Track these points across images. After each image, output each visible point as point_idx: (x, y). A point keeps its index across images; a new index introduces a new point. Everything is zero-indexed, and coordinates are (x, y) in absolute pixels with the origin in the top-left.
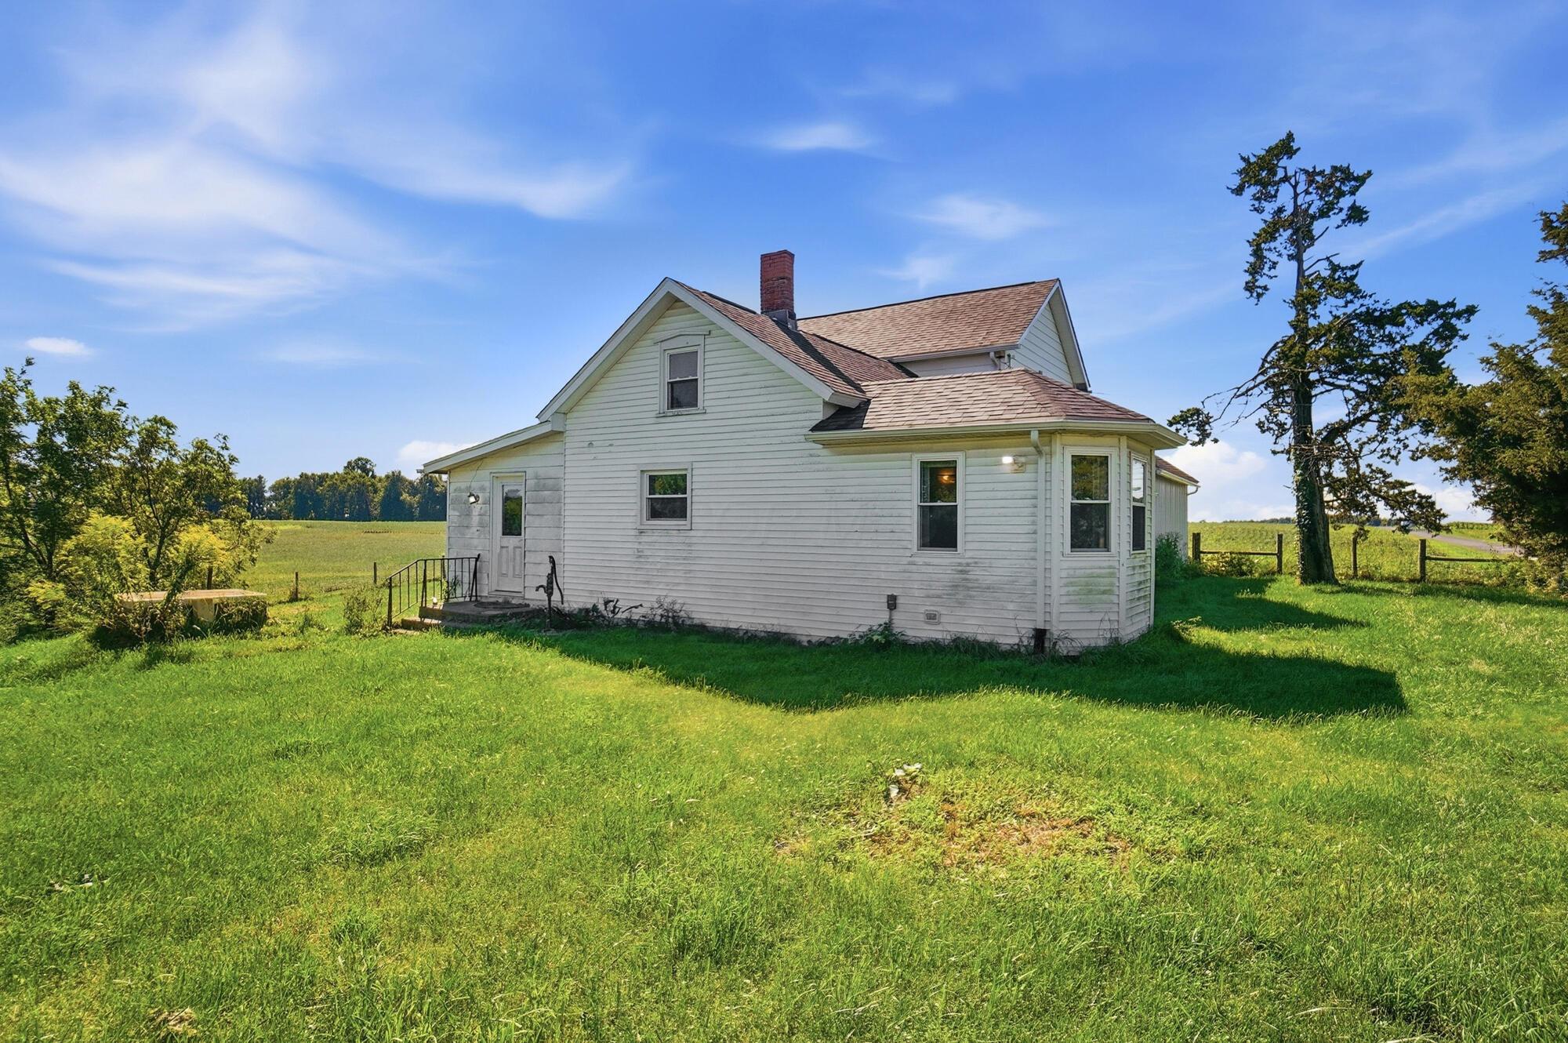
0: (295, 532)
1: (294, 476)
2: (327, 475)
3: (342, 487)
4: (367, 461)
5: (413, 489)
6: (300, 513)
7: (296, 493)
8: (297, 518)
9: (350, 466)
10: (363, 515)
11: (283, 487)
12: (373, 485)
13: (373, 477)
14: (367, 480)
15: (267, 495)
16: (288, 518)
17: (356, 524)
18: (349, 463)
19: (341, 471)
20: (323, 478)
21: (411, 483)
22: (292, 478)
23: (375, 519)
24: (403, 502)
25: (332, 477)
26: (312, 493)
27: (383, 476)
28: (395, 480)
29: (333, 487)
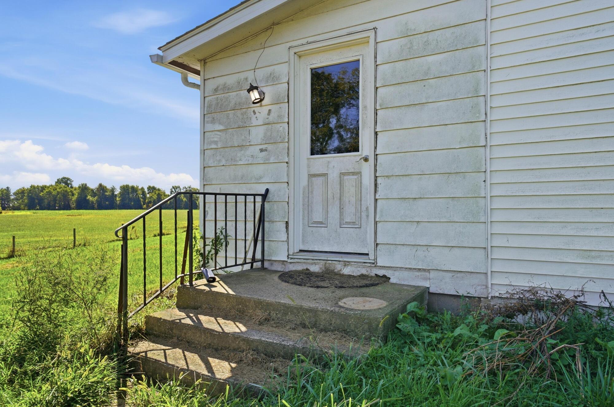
0: (26, 216)
1: (27, 186)
2: (46, 186)
3: (54, 193)
4: (68, 179)
5: (94, 194)
6: (31, 206)
7: (28, 196)
8: (29, 209)
9: (59, 182)
10: (67, 207)
11: (21, 193)
12: (71, 192)
13: (72, 187)
14: (68, 189)
15: (12, 197)
16: (24, 210)
17: (61, 212)
18: (58, 180)
19: (54, 184)
20: (43, 188)
21: (92, 190)
22: (26, 188)
23: (73, 209)
24: (88, 200)
25: (48, 187)
26: (38, 196)
27: (77, 187)
28: (84, 188)
29: (49, 193)
